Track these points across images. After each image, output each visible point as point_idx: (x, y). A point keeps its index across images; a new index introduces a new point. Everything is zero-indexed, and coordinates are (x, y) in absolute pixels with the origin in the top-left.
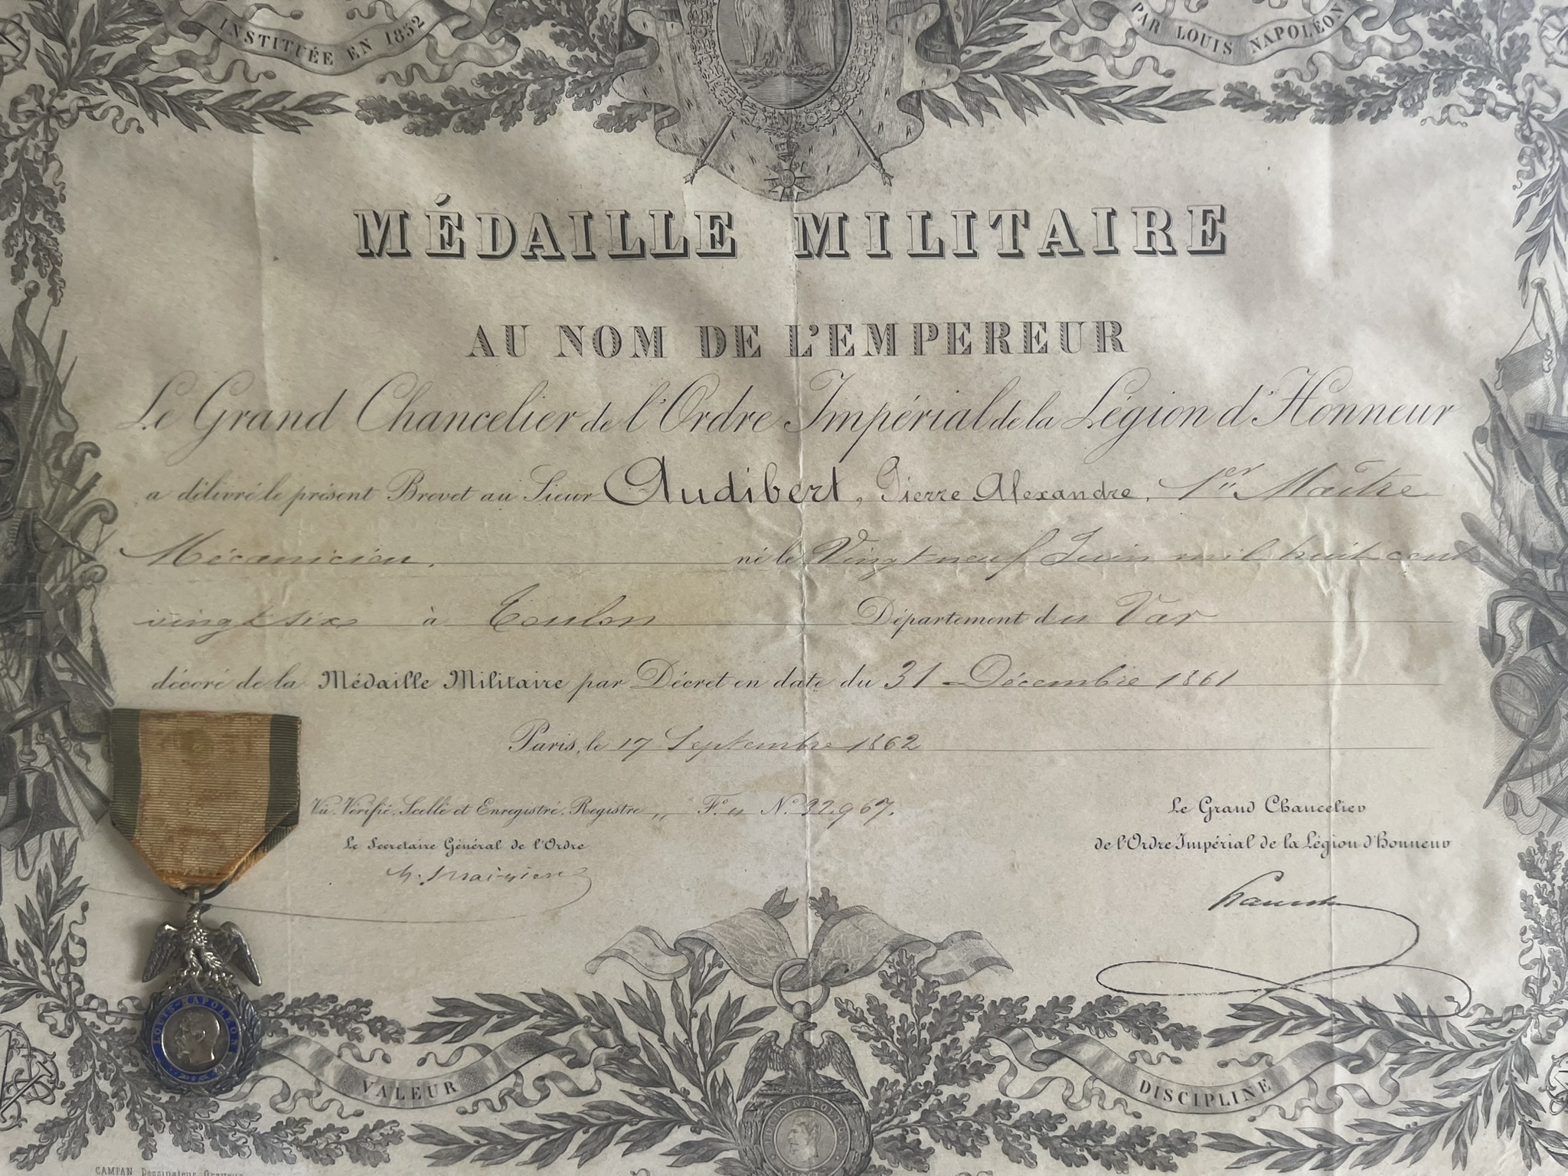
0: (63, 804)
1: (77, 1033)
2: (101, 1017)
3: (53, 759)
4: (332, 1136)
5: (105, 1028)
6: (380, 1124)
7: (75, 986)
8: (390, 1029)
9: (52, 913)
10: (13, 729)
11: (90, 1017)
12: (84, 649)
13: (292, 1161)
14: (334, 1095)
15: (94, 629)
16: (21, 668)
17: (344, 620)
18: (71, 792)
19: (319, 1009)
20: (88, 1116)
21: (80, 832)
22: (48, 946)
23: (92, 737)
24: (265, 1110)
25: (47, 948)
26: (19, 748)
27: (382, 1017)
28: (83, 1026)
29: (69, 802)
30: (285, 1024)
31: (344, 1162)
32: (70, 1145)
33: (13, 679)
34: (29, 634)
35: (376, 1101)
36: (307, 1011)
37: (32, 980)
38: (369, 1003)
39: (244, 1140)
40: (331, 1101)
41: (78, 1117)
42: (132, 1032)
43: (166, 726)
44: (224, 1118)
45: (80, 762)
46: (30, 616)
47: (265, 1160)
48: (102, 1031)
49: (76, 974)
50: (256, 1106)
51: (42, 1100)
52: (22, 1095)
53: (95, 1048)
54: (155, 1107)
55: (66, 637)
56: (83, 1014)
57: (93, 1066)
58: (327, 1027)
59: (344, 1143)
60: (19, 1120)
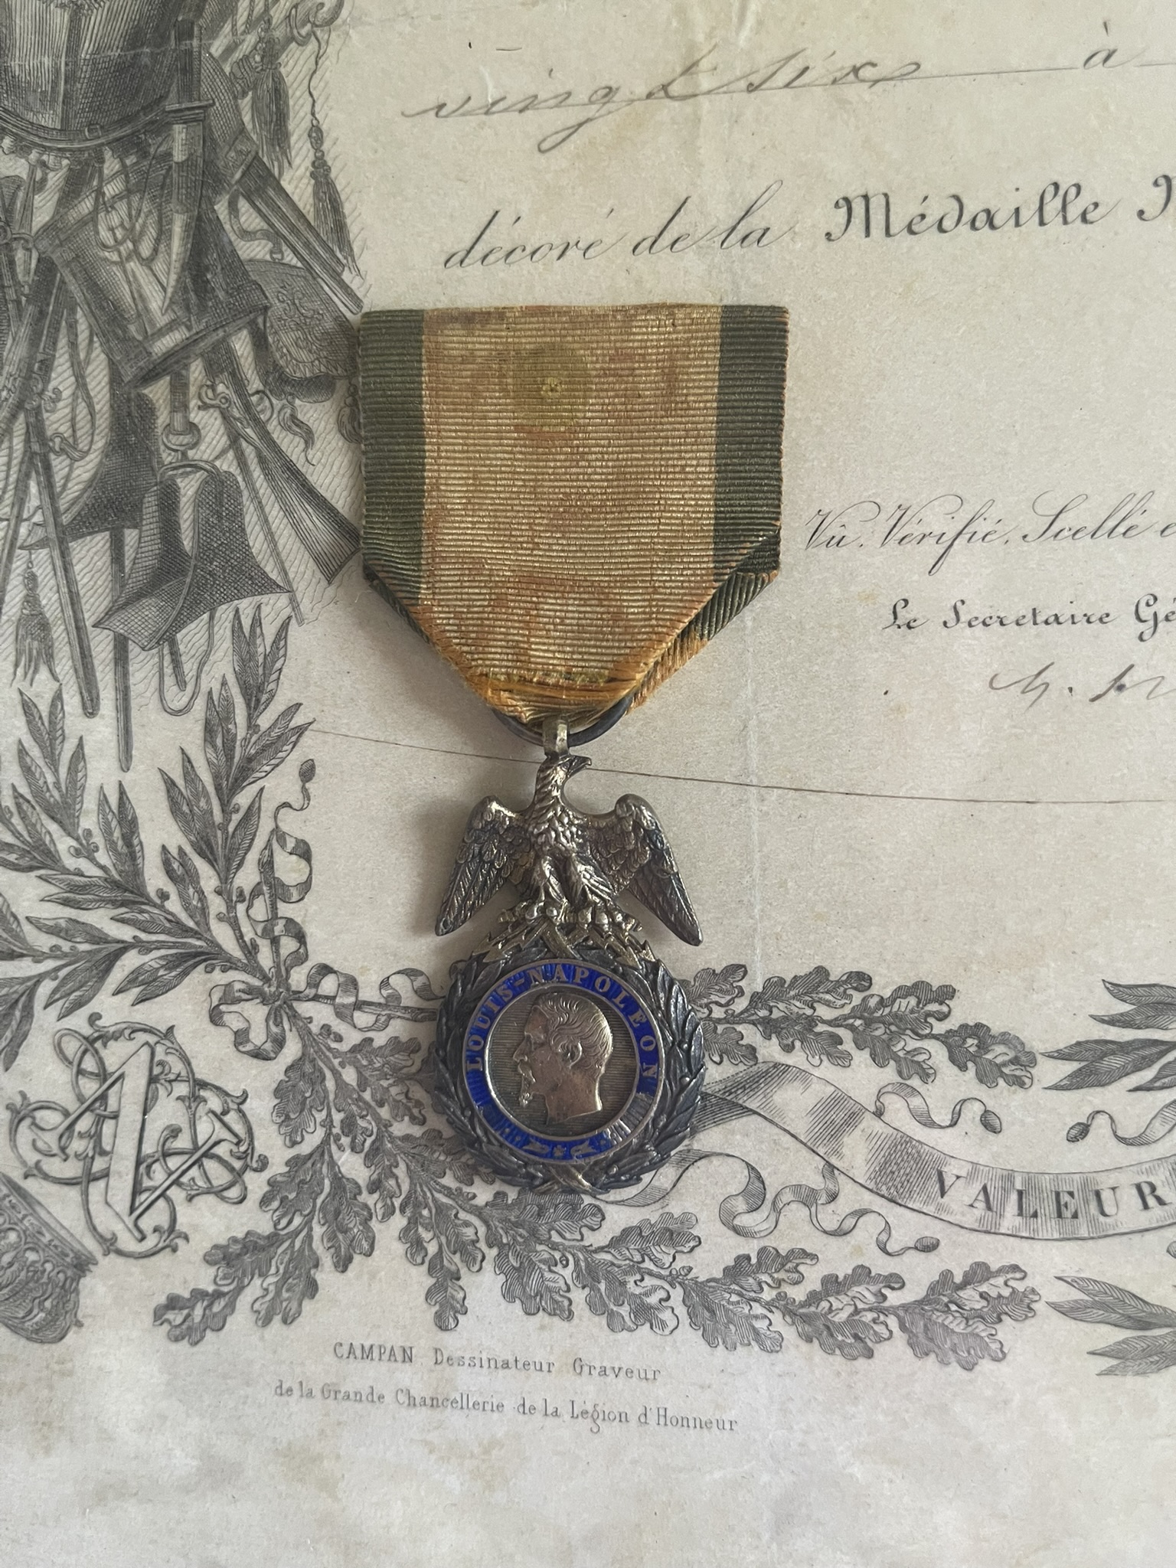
0: (257, 542)
1: (292, 1050)
2: (341, 1013)
3: (235, 440)
4: (865, 1293)
5: (353, 1038)
6: (979, 1273)
7: (288, 945)
8: (999, 1053)
9: (237, 786)
10: (149, 376)
11: (319, 1014)
12: (297, 184)
13: (773, 1345)
14: (868, 1200)
15: (316, 135)
16: (163, 234)
17: (889, 65)
18: (274, 513)
19: (828, 1004)
20: (318, 1230)
21: (294, 603)
22: (228, 860)
23: (317, 386)
24: (709, 1227)
25: (227, 864)
26: (162, 418)
27: (979, 1026)
28: (305, 1035)
29: (271, 537)
30: (751, 1035)
31: (894, 1352)
32: (278, 1293)
33: (148, 262)
34: (179, 156)
35: (970, 1219)
36: (798, 1007)
37: (196, 934)
38: (946, 993)
39: (662, 1294)
40: (861, 1213)
41: (297, 1233)
42: (410, 1047)
43: (482, 342)
44: (616, 1243)
45: (291, 445)
46: (178, 115)
47: (710, 1340)
48: (344, 1047)
49: (290, 921)
50: (687, 1219)
51: (219, 1193)
52: (176, 1182)
53: (330, 1084)
54: (462, 1215)
55: (256, 157)
56: (304, 1008)
57: (328, 1123)
58: (848, 1045)
59: (893, 1311)
60: (172, 1236)
